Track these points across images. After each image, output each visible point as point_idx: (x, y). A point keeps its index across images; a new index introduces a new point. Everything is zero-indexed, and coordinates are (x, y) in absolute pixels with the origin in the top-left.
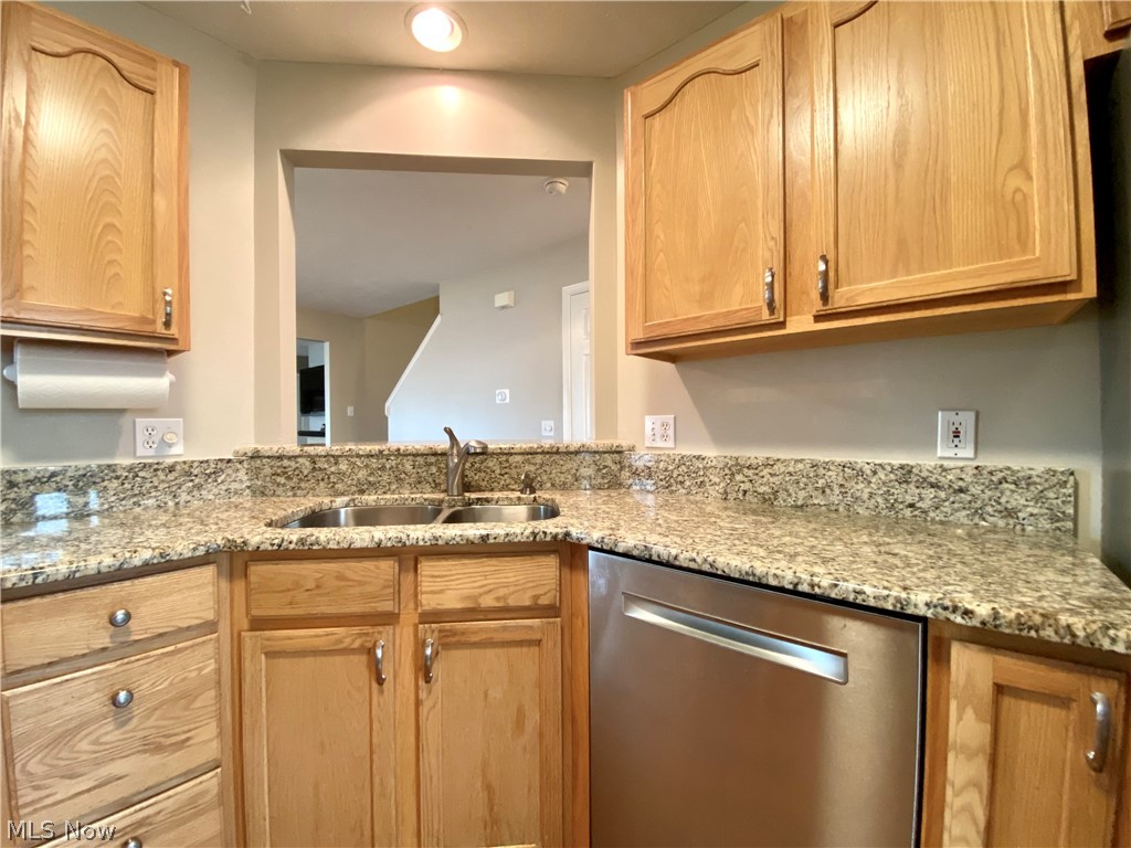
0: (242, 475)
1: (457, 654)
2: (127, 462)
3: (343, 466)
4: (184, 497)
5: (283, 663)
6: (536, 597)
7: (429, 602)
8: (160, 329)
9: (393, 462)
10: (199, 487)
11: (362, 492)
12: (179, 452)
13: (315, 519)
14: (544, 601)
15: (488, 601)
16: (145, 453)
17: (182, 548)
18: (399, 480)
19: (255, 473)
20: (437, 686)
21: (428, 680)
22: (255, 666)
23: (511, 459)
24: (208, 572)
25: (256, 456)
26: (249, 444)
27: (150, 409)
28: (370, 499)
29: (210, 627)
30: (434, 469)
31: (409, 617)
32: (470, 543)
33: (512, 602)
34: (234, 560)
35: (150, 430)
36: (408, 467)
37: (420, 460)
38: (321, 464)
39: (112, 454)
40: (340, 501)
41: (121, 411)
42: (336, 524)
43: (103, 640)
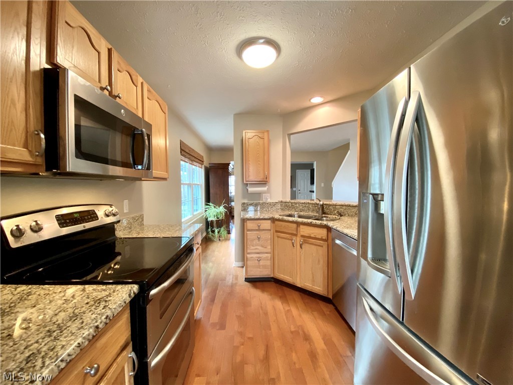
0: (279, 205)
1: (307, 245)
2: (261, 202)
3: (297, 205)
4: (270, 209)
5: (279, 239)
6: (322, 237)
7: (302, 233)
8: (265, 180)
9: (307, 205)
10: (272, 207)
11: (301, 212)
12: (269, 200)
13: (290, 216)
14: (324, 238)
15: (312, 236)
16: (264, 200)
17: (266, 217)
18: (309, 210)
19: (281, 205)
20: (303, 249)
21: (301, 248)
22: (276, 238)
23: (336, 207)
24: (270, 221)
25: (282, 202)
26: (281, 199)
27: (265, 192)
28: (302, 213)
29: (270, 230)
30: (316, 208)
31: (299, 235)
32: (308, 223)
33: (317, 237)
34: (273, 220)
35: (265, 196)
36: (311, 207)
37: (314, 205)
38: (293, 204)
39: (259, 200)
40: (296, 213)
41: (260, 193)
42: (294, 217)
43: (257, 228)
